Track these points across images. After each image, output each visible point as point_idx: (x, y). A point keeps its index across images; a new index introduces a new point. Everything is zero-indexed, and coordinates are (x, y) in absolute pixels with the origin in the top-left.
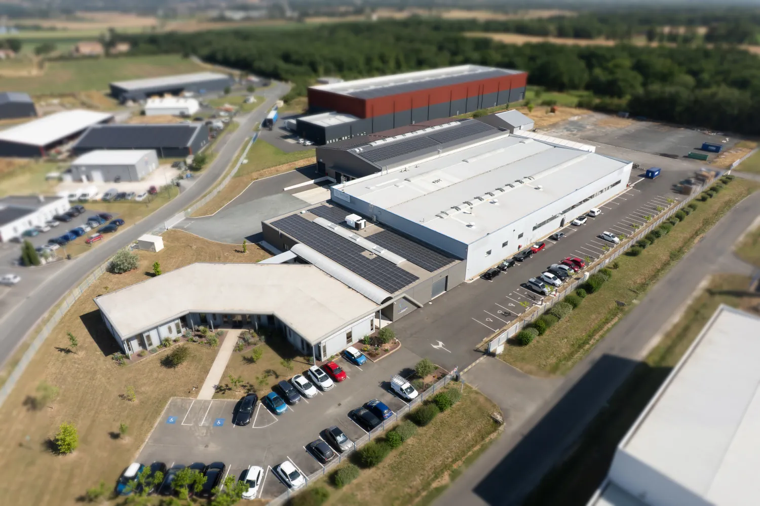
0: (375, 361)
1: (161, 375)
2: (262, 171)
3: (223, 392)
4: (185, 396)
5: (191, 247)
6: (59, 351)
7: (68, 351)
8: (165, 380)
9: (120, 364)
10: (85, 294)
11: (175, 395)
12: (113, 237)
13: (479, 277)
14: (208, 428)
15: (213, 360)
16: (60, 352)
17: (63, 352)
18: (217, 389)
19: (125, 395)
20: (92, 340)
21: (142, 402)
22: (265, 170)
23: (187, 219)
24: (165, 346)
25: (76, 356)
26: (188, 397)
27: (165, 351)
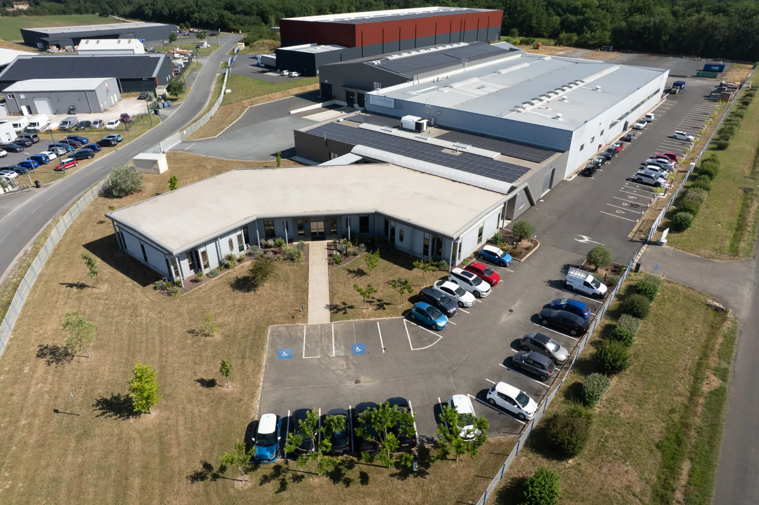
0: (522, 261)
1: (238, 302)
2: (253, 99)
3: (343, 311)
4: (289, 323)
5: (204, 167)
6: (67, 287)
7: (82, 286)
8: (248, 307)
9: (169, 294)
10: (78, 222)
11: (274, 323)
12: (92, 163)
13: (576, 175)
14: (346, 358)
15: (306, 277)
16: (69, 288)
17: (75, 288)
18: (331, 309)
19: (197, 330)
20: (113, 270)
21: (226, 337)
22: (256, 98)
23: (183, 142)
24: (227, 267)
25: (96, 291)
26: (295, 322)
27: (228, 273)
